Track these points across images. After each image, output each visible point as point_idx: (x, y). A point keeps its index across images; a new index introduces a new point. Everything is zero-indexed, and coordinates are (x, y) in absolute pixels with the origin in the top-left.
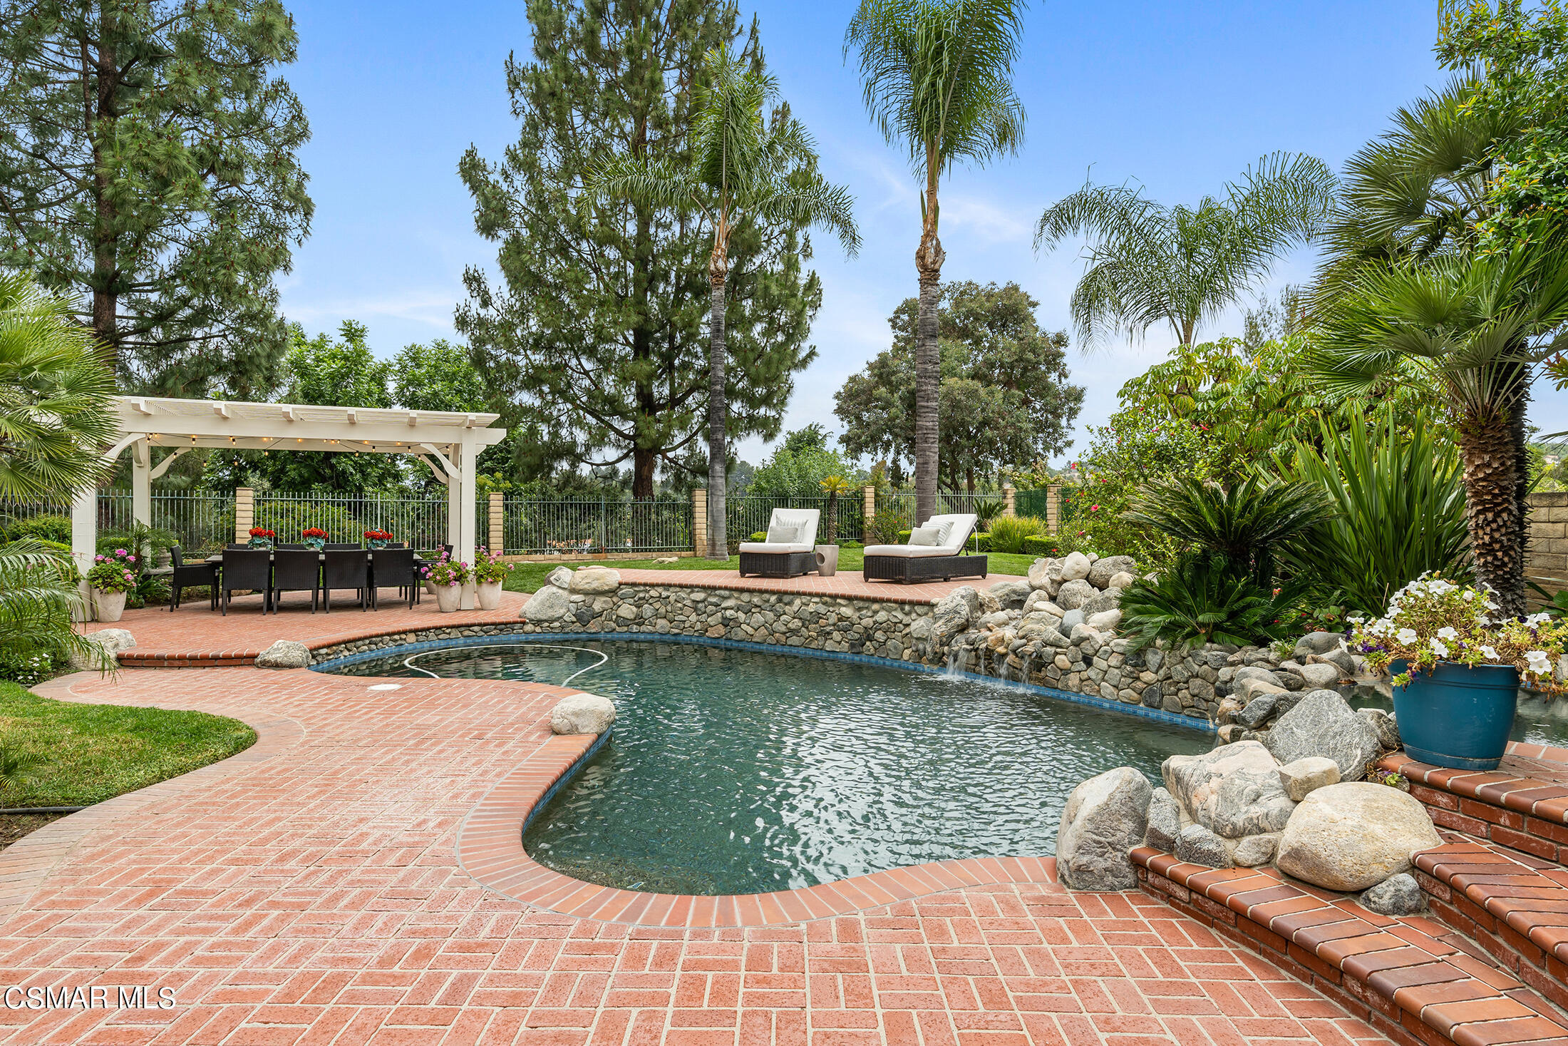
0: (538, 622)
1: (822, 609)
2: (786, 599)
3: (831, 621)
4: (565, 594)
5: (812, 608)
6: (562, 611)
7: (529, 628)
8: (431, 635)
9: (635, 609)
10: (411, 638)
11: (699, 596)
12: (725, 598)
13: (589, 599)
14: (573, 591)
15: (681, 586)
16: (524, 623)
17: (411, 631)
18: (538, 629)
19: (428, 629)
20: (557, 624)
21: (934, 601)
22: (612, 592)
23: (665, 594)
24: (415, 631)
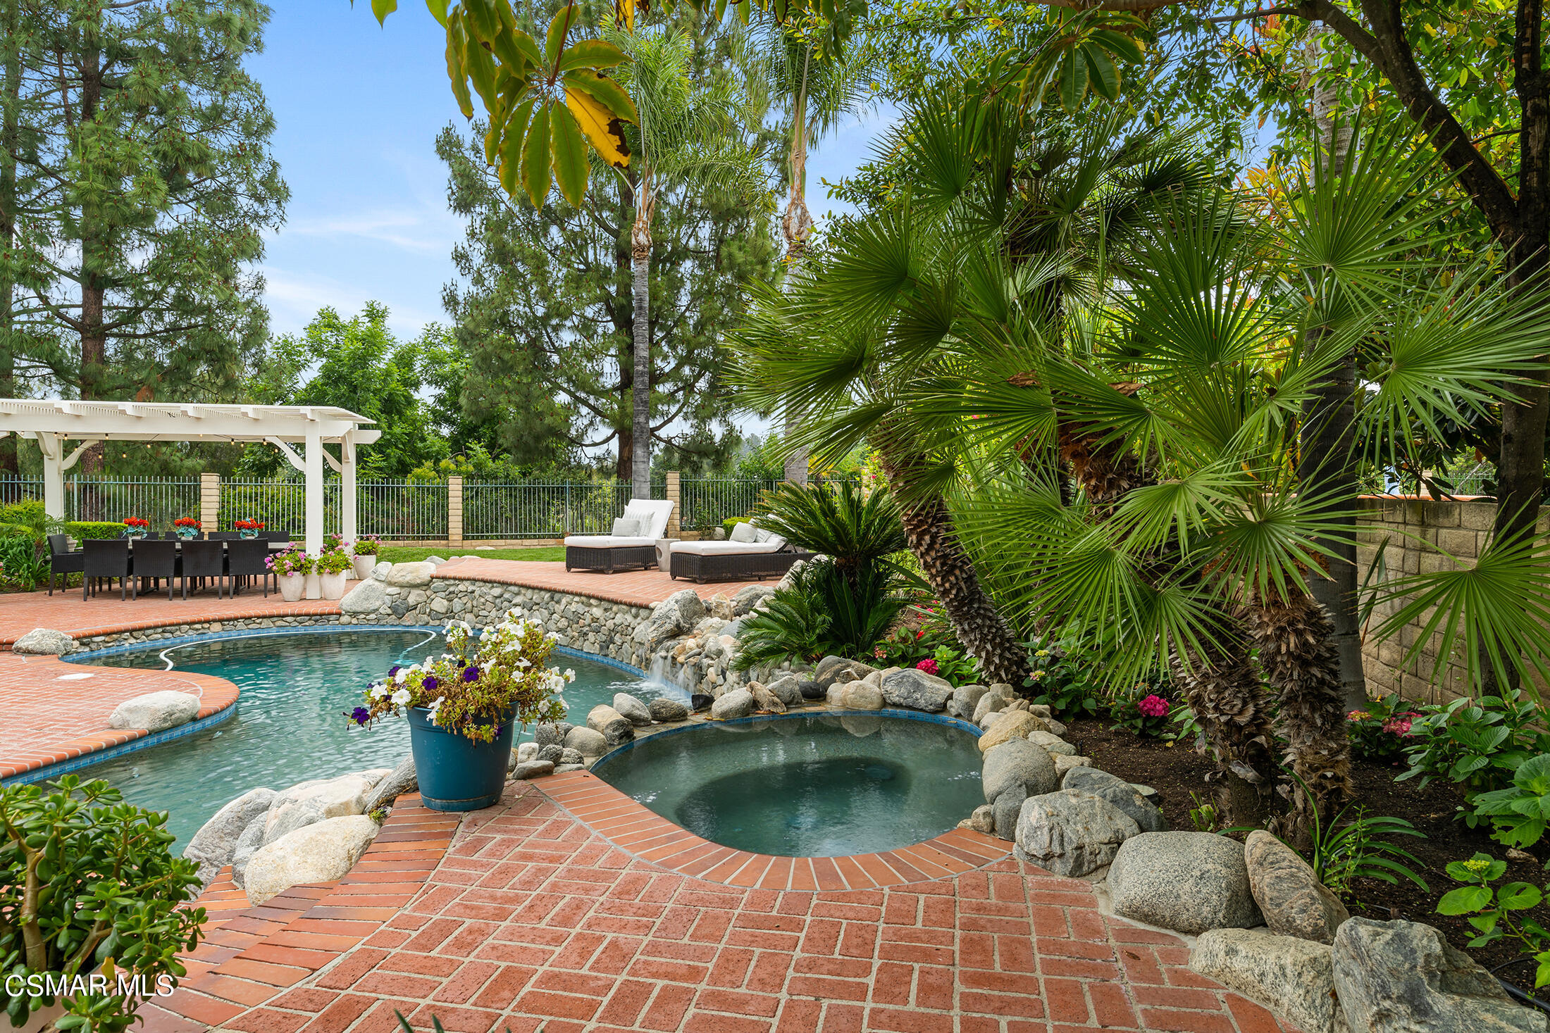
0: (354, 614)
1: (581, 609)
2: (557, 596)
3: (587, 622)
4: (382, 585)
5: (573, 607)
6: (378, 604)
7: (345, 619)
8: (240, 624)
9: (446, 603)
10: (216, 627)
11: (497, 591)
12: (517, 594)
13: (404, 592)
14: (391, 584)
15: (485, 581)
16: (340, 614)
17: (215, 621)
18: (354, 621)
19: (236, 619)
20: (373, 616)
21: (652, 605)
22: (426, 585)
23: (471, 588)
24: (221, 621)
